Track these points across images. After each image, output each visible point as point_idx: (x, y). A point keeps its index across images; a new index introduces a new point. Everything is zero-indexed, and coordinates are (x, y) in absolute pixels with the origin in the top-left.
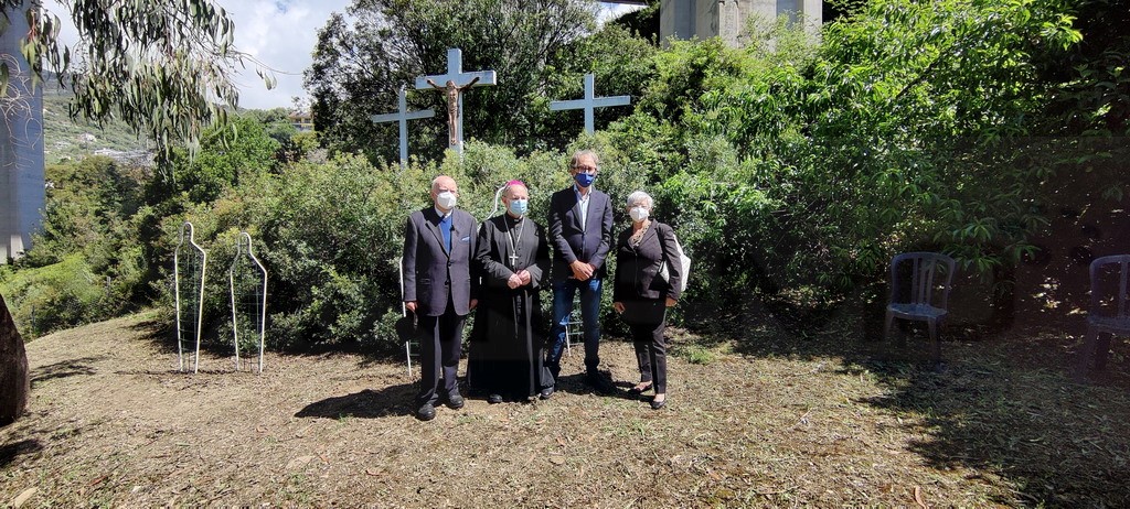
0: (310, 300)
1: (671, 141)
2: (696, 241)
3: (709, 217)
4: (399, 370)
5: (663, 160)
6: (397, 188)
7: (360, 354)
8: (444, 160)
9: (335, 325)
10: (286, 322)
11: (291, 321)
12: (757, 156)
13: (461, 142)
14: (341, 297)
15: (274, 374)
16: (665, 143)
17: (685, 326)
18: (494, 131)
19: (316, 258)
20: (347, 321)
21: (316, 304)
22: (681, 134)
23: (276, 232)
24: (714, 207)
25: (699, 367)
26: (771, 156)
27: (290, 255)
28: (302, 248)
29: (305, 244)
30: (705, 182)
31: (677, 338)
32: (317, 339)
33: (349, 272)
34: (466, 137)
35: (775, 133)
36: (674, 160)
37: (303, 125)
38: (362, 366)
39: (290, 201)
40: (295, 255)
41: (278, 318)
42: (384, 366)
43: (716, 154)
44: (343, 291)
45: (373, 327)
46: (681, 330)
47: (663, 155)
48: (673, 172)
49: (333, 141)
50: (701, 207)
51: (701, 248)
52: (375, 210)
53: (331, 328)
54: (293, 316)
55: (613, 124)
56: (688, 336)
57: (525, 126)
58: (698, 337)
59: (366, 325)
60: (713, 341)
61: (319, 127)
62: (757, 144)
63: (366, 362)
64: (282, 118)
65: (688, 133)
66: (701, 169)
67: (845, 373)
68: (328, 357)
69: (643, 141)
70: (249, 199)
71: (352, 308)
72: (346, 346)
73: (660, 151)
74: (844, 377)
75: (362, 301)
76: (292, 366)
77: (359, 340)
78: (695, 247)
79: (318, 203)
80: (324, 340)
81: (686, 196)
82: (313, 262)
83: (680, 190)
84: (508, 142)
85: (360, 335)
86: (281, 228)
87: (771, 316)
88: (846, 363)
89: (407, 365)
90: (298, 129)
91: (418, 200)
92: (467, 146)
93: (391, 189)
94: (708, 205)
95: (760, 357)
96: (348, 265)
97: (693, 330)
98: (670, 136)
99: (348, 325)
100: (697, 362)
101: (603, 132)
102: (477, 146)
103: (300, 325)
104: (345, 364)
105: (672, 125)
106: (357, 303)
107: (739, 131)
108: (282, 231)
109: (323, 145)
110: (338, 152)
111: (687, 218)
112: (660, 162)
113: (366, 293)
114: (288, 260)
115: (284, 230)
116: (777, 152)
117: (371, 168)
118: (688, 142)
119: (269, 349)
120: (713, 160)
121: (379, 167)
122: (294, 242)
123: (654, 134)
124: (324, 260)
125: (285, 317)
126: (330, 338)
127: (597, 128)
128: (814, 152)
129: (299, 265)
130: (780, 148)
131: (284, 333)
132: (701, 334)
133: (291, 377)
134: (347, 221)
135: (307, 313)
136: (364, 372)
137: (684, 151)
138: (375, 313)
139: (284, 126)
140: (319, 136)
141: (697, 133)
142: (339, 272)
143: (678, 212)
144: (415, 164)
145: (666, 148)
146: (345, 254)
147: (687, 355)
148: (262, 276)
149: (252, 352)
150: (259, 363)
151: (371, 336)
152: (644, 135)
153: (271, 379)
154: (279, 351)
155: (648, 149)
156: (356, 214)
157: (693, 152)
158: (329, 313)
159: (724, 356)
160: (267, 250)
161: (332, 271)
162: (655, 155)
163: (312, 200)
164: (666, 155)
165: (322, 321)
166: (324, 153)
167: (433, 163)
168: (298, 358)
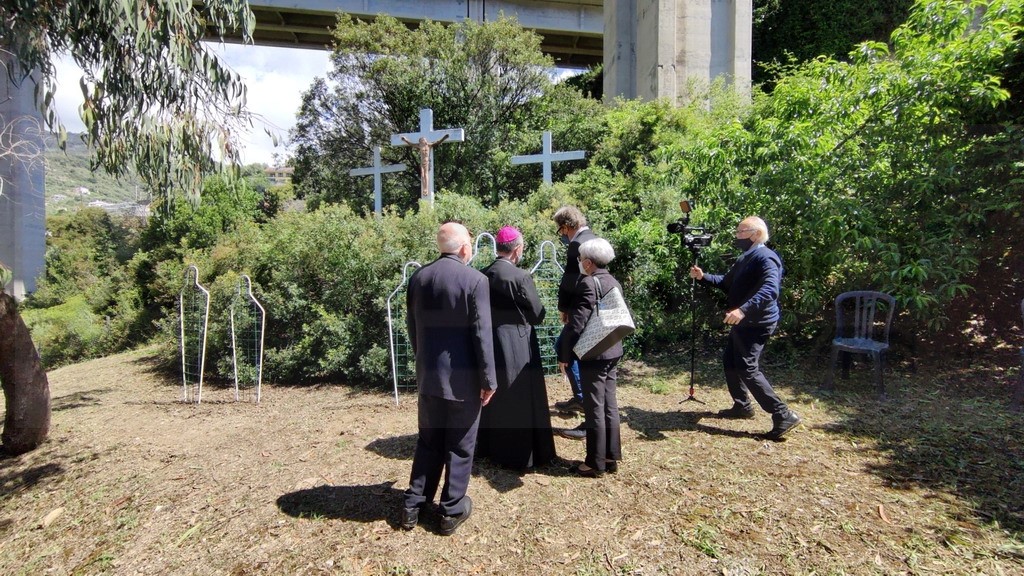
0: (299, 336)
1: (625, 192)
2: (649, 282)
3: (661, 260)
4: (385, 400)
5: (617, 208)
6: (381, 235)
7: (347, 385)
9: (325, 359)
10: (278, 357)
11: (285, 355)
12: (706, 205)
13: (433, 193)
14: (329, 333)
15: (270, 404)
16: (620, 193)
17: (642, 359)
18: (461, 183)
19: (306, 299)
20: (336, 356)
21: (307, 340)
22: (634, 185)
23: (270, 274)
24: (666, 252)
25: (660, 397)
26: (720, 204)
27: (283, 295)
28: (294, 289)
29: (296, 285)
30: (658, 228)
31: (636, 371)
32: (307, 372)
33: (337, 311)
34: (437, 189)
35: (725, 184)
36: (628, 208)
37: (277, 179)
38: (350, 396)
39: (281, 247)
40: (288, 296)
41: (271, 353)
42: (370, 397)
43: (666, 203)
44: (331, 328)
45: (359, 361)
46: (639, 364)
47: (618, 204)
48: (627, 219)
50: (653, 251)
51: (654, 288)
52: (357, 255)
53: (320, 361)
54: (284, 351)
55: (569, 177)
56: (647, 369)
57: (488, 178)
58: (655, 370)
59: (353, 360)
60: (670, 373)
61: (296, 180)
62: (707, 193)
63: (353, 393)
64: (258, 172)
65: (640, 184)
66: (654, 216)
67: (797, 401)
68: (318, 388)
69: (599, 192)
70: (243, 245)
71: (339, 344)
72: (335, 378)
73: (615, 200)
74: (796, 405)
75: (348, 337)
76: (286, 397)
77: (346, 372)
78: (649, 287)
79: (306, 249)
80: (314, 373)
81: (642, 241)
82: (303, 302)
83: (636, 235)
84: (474, 194)
85: (347, 368)
86: (273, 271)
87: (721, 350)
88: (796, 393)
89: (394, 395)
90: (272, 183)
91: (399, 245)
92: (439, 196)
93: (375, 235)
94: (661, 249)
95: (715, 387)
96: (334, 306)
97: (650, 363)
98: (624, 187)
99: (337, 359)
100: (658, 392)
101: (561, 183)
102: (449, 196)
103: (291, 359)
104: (335, 395)
105: (625, 177)
106: (344, 339)
107: (691, 182)
108: (275, 273)
109: (300, 196)
110: (323, 202)
111: (644, 260)
112: (615, 210)
113: (352, 330)
114: (281, 300)
115: (277, 273)
116: (726, 201)
117: (354, 216)
118: (640, 193)
119: (264, 380)
120: (664, 209)
121: (363, 215)
122: (286, 284)
123: (608, 185)
124: (313, 301)
125: (277, 352)
126: (319, 371)
127: (554, 180)
128: (759, 200)
129: (290, 305)
130: (728, 197)
131: (277, 367)
132: (659, 367)
133: (287, 406)
134: (334, 265)
135: (298, 349)
136: (353, 401)
137: (636, 200)
138: (360, 348)
139: (260, 179)
140: (295, 188)
141: (648, 184)
142: (327, 311)
143: (634, 256)
144: (394, 212)
145: (621, 197)
146: (332, 295)
147: (649, 386)
148: (261, 315)
149: (247, 384)
150: (256, 394)
151: (357, 368)
152: (600, 186)
153: (269, 409)
154: (272, 383)
155: (605, 199)
156: (342, 259)
157: (644, 201)
158: (318, 349)
159: (682, 387)
160: (261, 291)
161: (321, 310)
162: (611, 204)
163: (299, 247)
164: (621, 204)
165: (312, 356)
166: (303, 204)
167: (411, 212)
168: (290, 389)
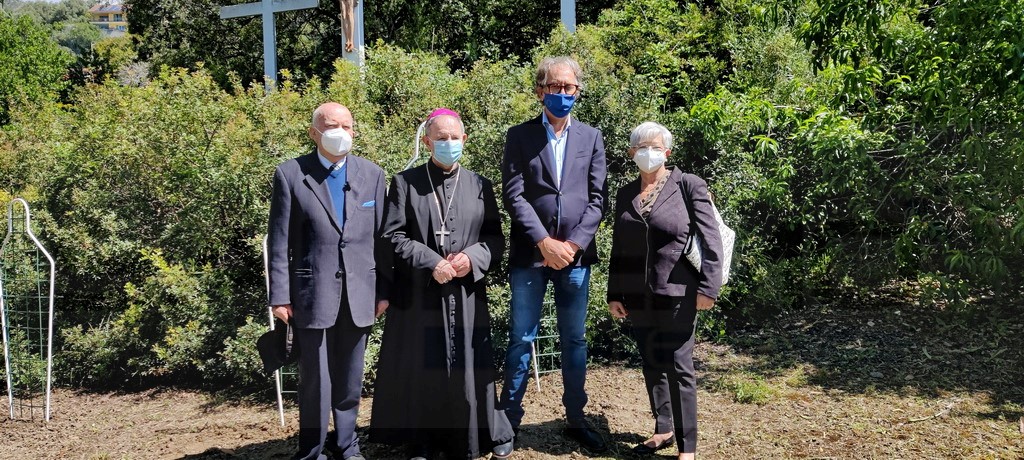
0: (122, 305)
1: (703, 39)
2: (745, 202)
3: (766, 163)
4: (265, 416)
5: (688, 69)
6: (258, 122)
7: (204, 390)
8: (334, 77)
9: (163, 344)
10: (86, 342)
11: (97, 339)
12: (844, 61)
13: (362, 48)
14: (172, 300)
15: (67, 424)
16: (693, 43)
17: (726, 341)
18: (414, 27)
19: (132, 238)
20: (182, 340)
21: (133, 312)
22: (719, 26)
23: (69, 196)
24: (774, 147)
25: (751, 408)
26: (867, 61)
27: (92, 233)
28: (110, 221)
29: (113, 215)
30: (759, 104)
31: (714, 362)
32: (134, 367)
33: (184, 259)
34: (369, 41)
35: (873, 23)
36: (707, 70)
37: (112, 24)
38: (206, 409)
39: (90, 148)
40: (98, 232)
41: (73, 334)
42: (241, 410)
43: (777, 58)
44: (175, 290)
45: (222, 348)
46: (721, 349)
47: (689, 62)
48: (705, 89)
49: (158, 49)
50: (749, 146)
51: (753, 213)
52: (223, 159)
53: (156, 348)
54: (97, 331)
55: (607, 14)
56: (733, 358)
57: (465, 20)
58: (749, 360)
59: (213, 345)
60: (774, 366)
61: (135, 28)
62: (843, 40)
63: (212, 404)
64: (79, 14)
65: (730, 25)
66: (753, 82)
67: (994, 417)
68: (152, 396)
69: (657, 40)
70: (25, 145)
71: (190, 317)
72: (183, 379)
73: (684, 55)
74: (992, 424)
75: (205, 306)
76: (96, 411)
77: (201, 368)
78: (742, 212)
79: (134, 149)
80: (147, 369)
81: (726, 129)
82: (128, 245)
83: (717, 118)
84: (437, 47)
85: (204, 360)
86: (76, 190)
87: (871, 323)
88: (996, 401)
89: (276, 407)
90: (104, 32)
91: (293, 142)
92: (370, 53)
93: (249, 125)
94: (764, 142)
95: (853, 391)
96: (180, 250)
97: (741, 348)
98: (701, 31)
99: (183, 345)
100: (747, 400)
101: (590, 27)
102: (387, 53)
103: (108, 344)
104: (181, 407)
105: (704, 13)
106: (198, 308)
107: (814, 20)
108: (78, 195)
109: (143, 56)
110: (164, 67)
111: (731, 164)
112: (684, 74)
113: (213, 292)
114: (88, 241)
115: (82, 193)
116: (877, 53)
117: (217, 91)
118: (731, 40)
119: (60, 383)
120: (773, 68)
121: (230, 90)
122: (97, 213)
123: (673, 28)
124: (145, 242)
125: (83, 333)
126: (156, 365)
127: (580, 20)
128: (940, 52)
129: (105, 250)
130: (883, 46)
131: (84, 358)
132: (756, 354)
133: (94, 427)
134: (180, 178)
135: (118, 326)
136: (209, 419)
137: (723, 55)
138: (227, 324)
139: (83, 26)
140: (135, 41)
141: (745, 24)
142: (169, 260)
143: (714, 155)
144: (288, 83)
145: (695, 48)
146: (178, 231)
147: (732, 388)
148: (48, 268)
149: (33, 390)
150: (44, 407)
151: (220, 361)
152: (658, 30)
153: (64, 432)
154: (75, 386)
155: (665, 55)
156: (195, 167)
157: (738, 57)
158: (153, 327)
159: (792, 391)
160: (54, 226)
161: (157, 259)
162: (676, 62)
163: (124, 145)
164: (694, 62)
165: (142, 339)
166: (143, 68)
167: (316, 82)
168: (105, 398)
